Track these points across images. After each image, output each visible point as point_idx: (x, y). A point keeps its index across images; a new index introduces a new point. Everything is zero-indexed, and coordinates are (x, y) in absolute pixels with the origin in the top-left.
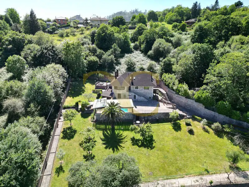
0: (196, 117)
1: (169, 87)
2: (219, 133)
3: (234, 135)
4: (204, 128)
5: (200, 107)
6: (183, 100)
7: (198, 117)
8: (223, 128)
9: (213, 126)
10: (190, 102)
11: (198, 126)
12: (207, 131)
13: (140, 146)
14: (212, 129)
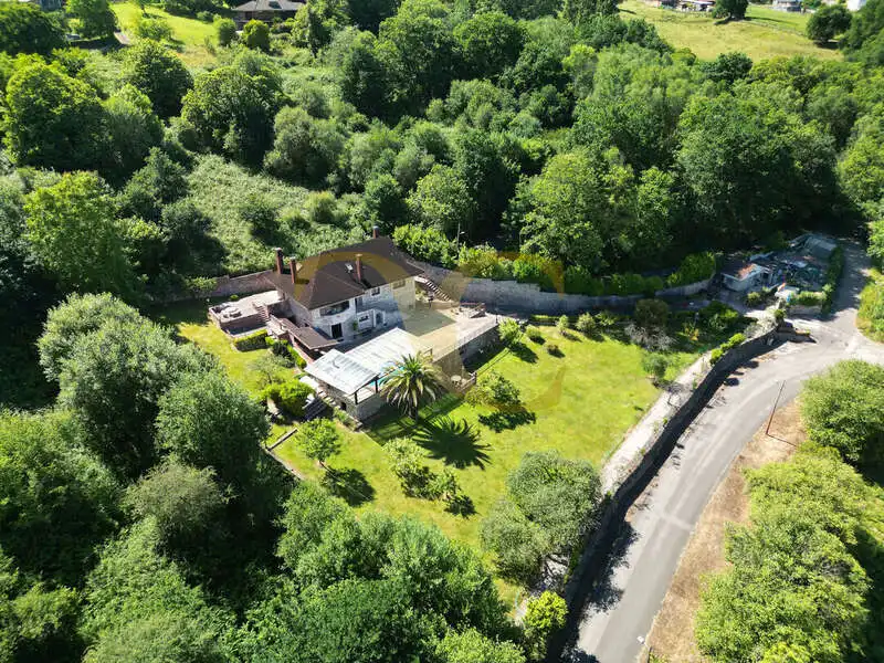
0: (537, 316)
1: (439, 265)
2: (592, 333)
3: (622, 328)
4: (565, 335)
5: (531, 292)
6: (489, 287)
7: (541, 317)
8: (597, 320)
9: (579, 325)
10: (505, 287)
11: (553, 334)
12: (575, 339)
13: (512, 427)
14: (580, 331)
